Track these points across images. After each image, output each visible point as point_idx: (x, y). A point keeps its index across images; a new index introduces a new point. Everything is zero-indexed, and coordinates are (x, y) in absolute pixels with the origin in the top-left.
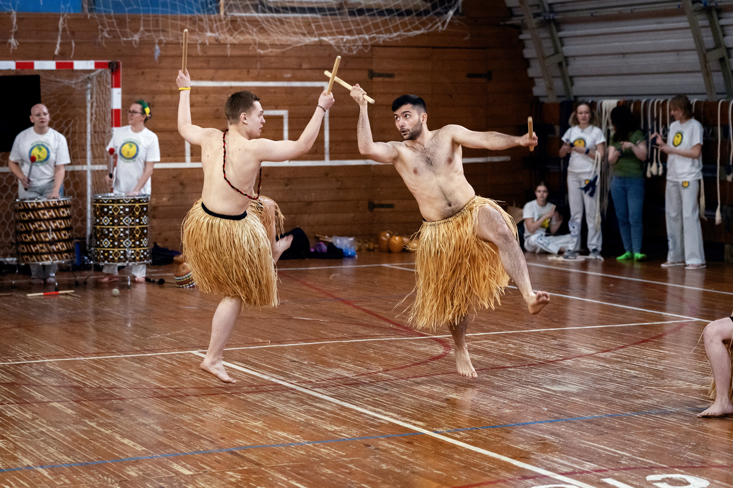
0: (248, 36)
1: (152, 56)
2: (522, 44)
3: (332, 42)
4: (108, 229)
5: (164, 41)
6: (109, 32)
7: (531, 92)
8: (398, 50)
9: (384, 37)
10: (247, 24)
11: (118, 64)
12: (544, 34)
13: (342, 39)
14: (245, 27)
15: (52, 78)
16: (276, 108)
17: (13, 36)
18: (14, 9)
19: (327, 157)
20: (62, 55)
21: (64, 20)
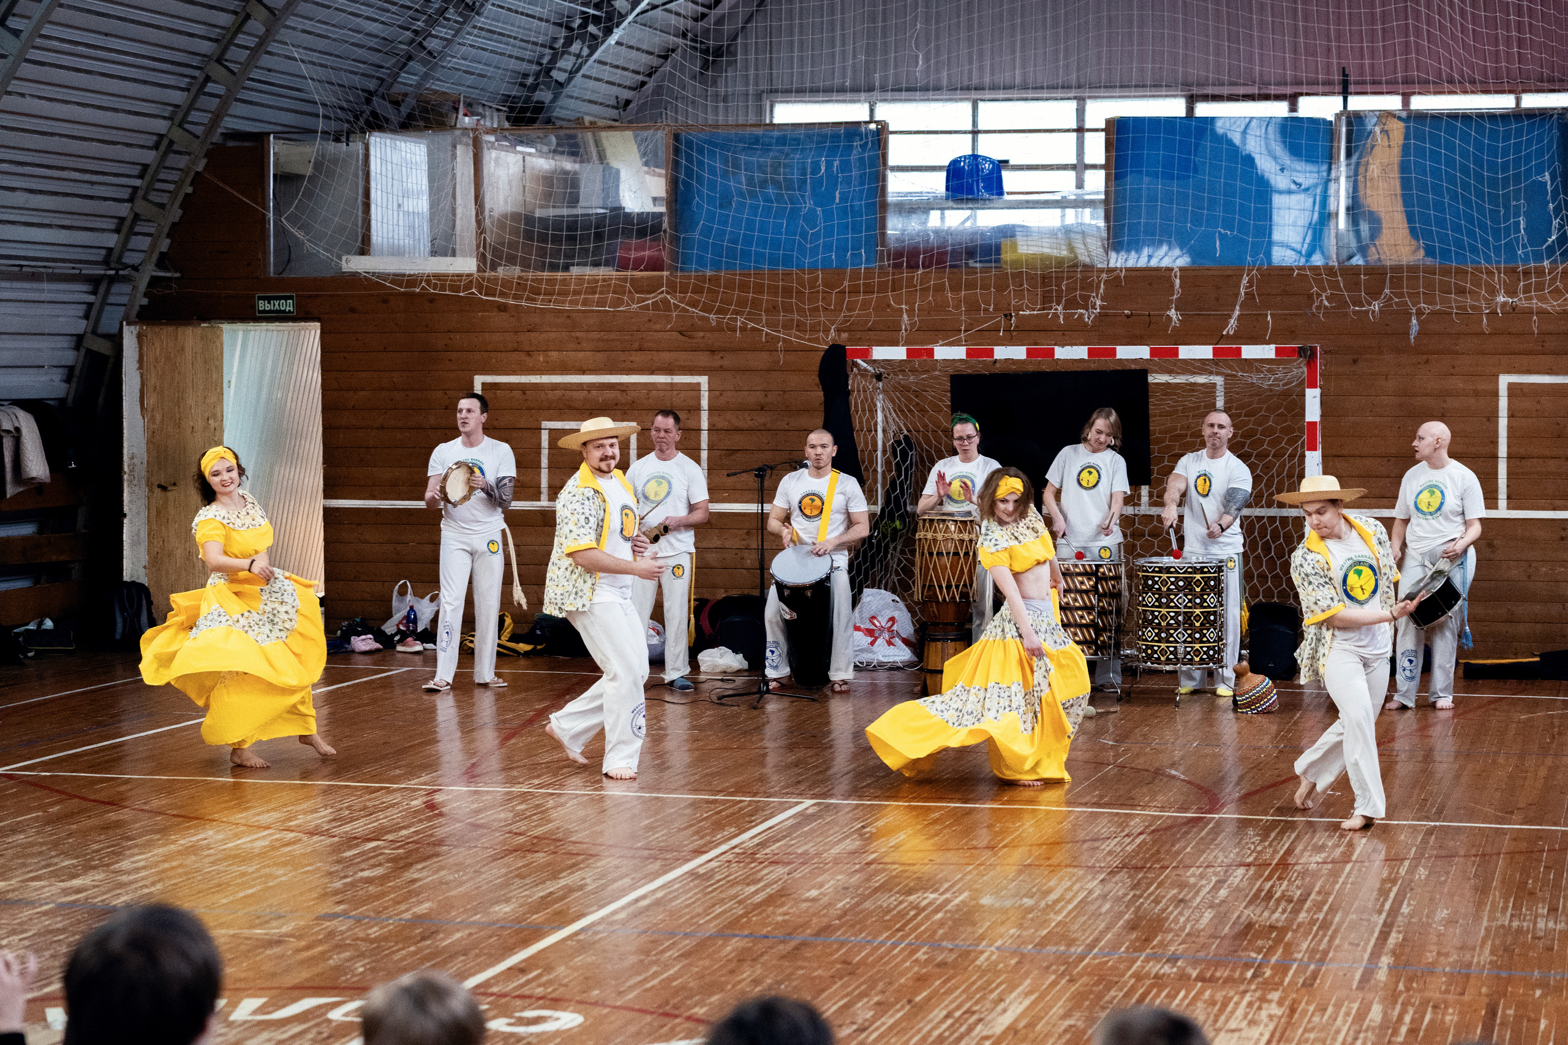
1: (1404, 335)
5: (1427, 311)
6: (1330, 298)
11: (1313, 350)
17: (1173, 306)
21: (1250, 282)
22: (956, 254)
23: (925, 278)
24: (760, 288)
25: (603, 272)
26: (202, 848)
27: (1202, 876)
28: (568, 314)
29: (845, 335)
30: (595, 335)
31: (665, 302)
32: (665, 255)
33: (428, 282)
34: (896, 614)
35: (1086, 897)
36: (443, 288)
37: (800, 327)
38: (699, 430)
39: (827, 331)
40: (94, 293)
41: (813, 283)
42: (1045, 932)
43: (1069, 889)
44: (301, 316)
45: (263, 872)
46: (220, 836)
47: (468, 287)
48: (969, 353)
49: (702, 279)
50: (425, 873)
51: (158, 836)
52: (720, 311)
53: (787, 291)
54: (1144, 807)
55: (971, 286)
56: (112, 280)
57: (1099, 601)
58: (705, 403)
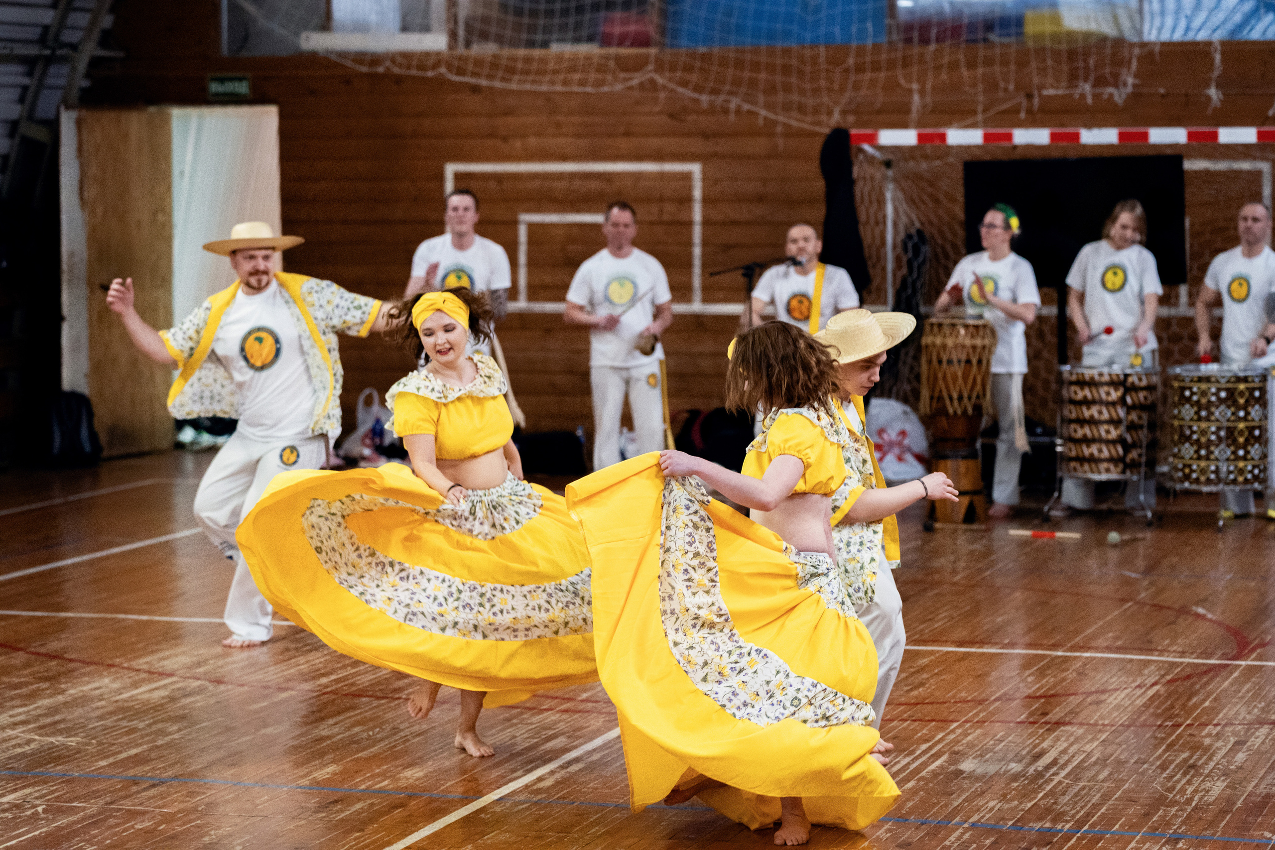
4: (1190, 427)
22: (972, 27)
23: (937, 54)
24: (756, 66)
25: (585, 49)
26: (92, 700)
27: (1218, 736)
28: (547, 97)
29: (851, 119)
30: (576, 119)
31: (652, 82)
32: (652, 30)
33: (393, 61)
34: (908, 427)
35: (1083, 761)
36: (409, 67)
37: (801, 108)
38: (690, 224)
39: (830, 113)
40: (30, 74)
41: (814, 61)
42: (1030, 805)
43: (1064, 752)
44: (257, 98)
45: (154, 728)
46: (116, 685)
47: (436, 66)
48: (987, 137)
49: (692, 56)
50: (336, 730)
51: (47, 685)
52: (714, 91)
53: (786, 70)
54: (1162, 652)
55: (989, 62)
56: (49, 61)
57: (1128, 413)
58: (697, 193)
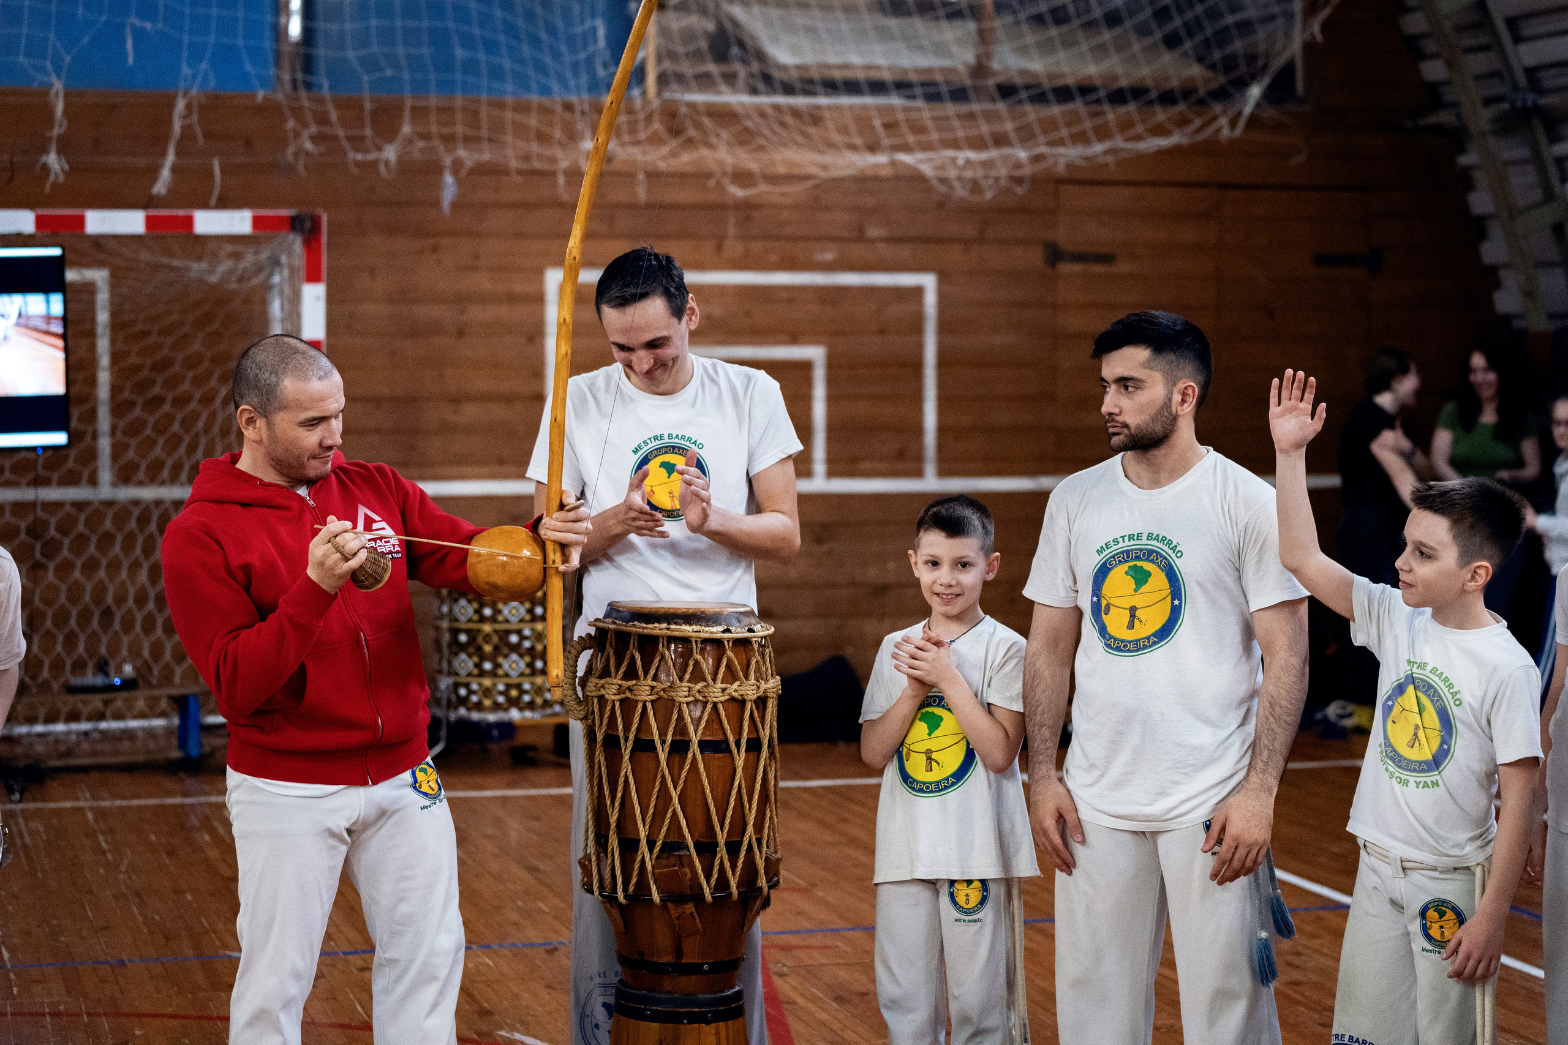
0: (705, 152)
1: (436, 204)
2: (1465, 181)
3: (927, 169)
5: (469, 163)
6: (315, 139)
7: (1490, 304)
8: (1127, 192)
9: (1069, 154)
10: (706, 121)
11: (316, 222)
12: (1514, 150)
13: (953, 160)
14: (699, 126)
15: (145, 256)
16: (794, 339)
17: (53, 147)
18: (59, 76)
19: (930, 468)
20: (175, 197)
21: (189, 107)
